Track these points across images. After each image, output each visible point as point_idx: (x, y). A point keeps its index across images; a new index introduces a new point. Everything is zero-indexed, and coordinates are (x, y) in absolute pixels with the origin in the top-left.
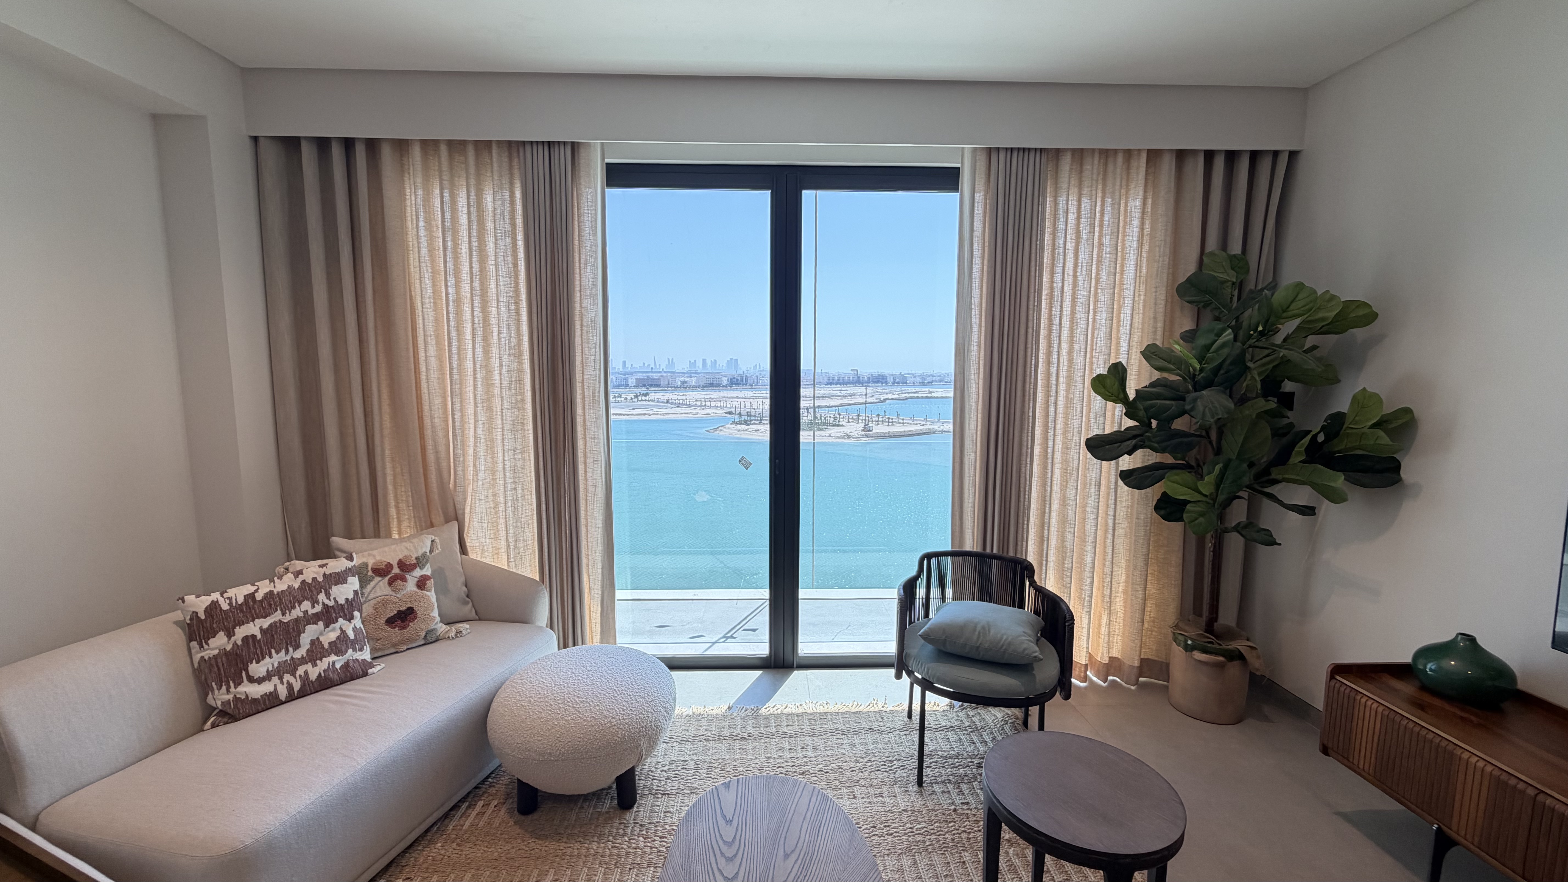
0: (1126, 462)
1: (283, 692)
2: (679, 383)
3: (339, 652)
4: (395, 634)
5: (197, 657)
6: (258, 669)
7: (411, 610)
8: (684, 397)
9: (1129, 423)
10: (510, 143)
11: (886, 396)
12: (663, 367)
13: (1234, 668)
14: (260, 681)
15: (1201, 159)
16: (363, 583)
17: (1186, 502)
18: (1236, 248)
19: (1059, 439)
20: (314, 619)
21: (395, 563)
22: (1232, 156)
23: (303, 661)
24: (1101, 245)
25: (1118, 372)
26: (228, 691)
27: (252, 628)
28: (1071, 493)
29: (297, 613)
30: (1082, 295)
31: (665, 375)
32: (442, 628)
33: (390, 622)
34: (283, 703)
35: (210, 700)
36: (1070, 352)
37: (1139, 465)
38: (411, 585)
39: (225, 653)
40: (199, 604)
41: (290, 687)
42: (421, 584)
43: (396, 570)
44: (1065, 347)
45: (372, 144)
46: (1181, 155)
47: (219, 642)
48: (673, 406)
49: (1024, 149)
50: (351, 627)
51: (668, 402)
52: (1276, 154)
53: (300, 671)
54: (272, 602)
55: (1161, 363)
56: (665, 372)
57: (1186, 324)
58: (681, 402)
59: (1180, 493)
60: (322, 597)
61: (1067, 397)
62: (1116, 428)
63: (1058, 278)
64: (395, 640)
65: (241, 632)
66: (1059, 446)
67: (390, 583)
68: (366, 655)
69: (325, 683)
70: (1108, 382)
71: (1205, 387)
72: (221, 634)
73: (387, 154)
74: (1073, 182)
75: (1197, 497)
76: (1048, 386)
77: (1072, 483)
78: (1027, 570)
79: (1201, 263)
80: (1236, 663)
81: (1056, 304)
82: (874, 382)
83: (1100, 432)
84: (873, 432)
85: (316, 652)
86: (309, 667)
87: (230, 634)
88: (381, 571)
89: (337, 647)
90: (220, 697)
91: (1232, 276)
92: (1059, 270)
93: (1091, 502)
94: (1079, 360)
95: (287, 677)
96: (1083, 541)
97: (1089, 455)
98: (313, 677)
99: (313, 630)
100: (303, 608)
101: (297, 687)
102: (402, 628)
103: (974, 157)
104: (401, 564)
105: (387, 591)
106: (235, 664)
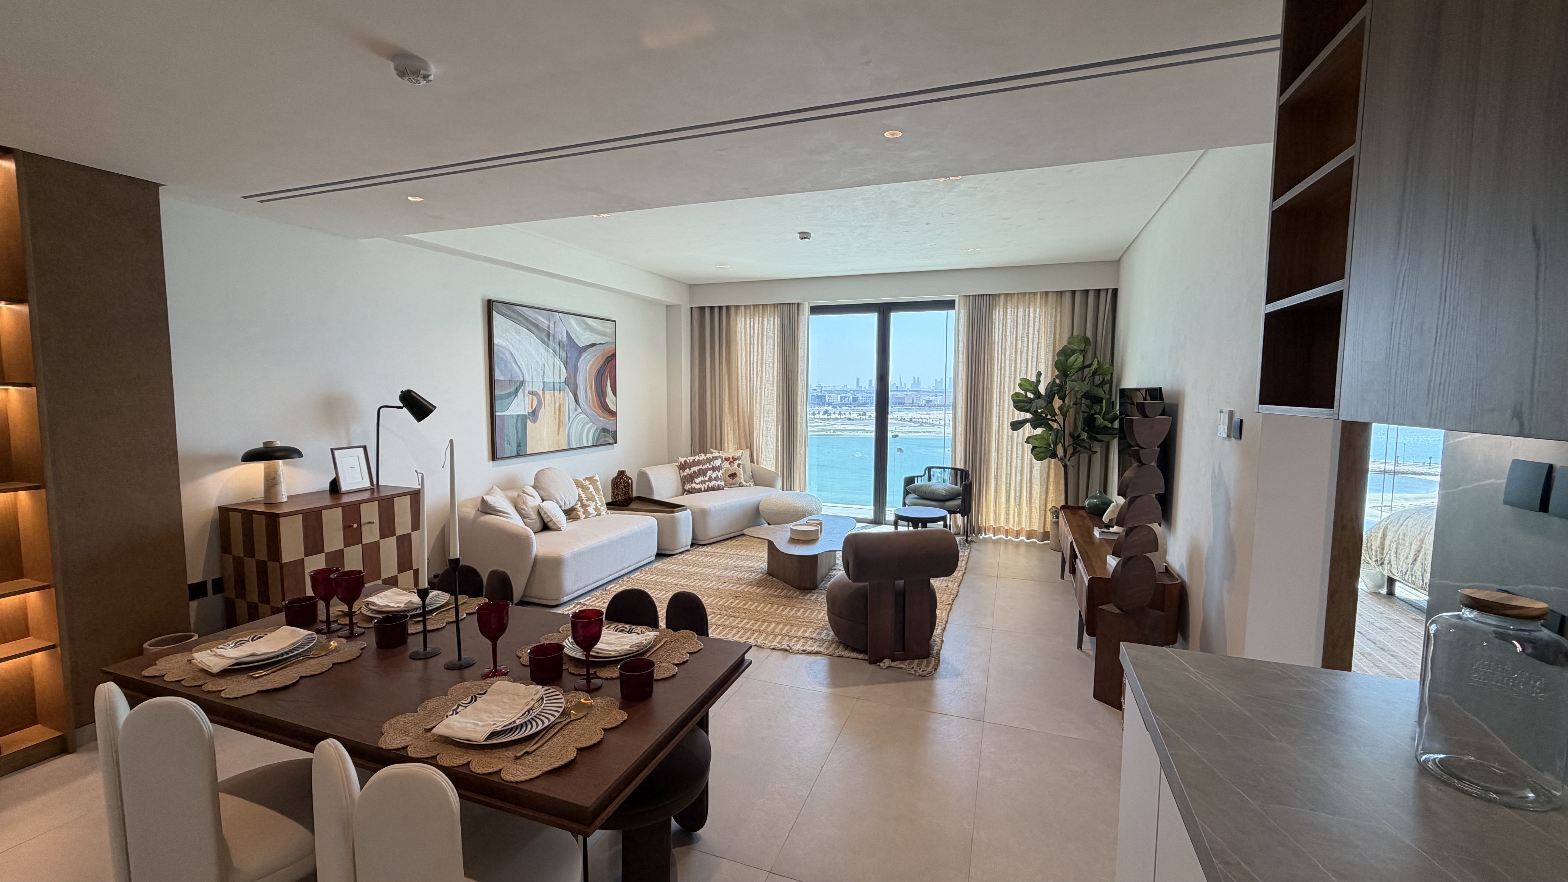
1: (703, 489)
2: (924, 401)
3: (717, 481)
4: (731, 481)
5: (682, 475)
6: (697, 480)
7: (735, 474)
8: (927, 416)
9: (1027, 416)
10: (774, 305)
12: (909, 387)
14: (697, 484)
15: (1069, 294)
16: (723, 462)
17: (1042, 446)
20: (710, 469)
21: (731, 457)
22: (1085, 292)
23: (707, 481)
27: (695, 469)
29: (706, 466)
31: (910, 393)
32: (744, 483)
33: (729, 476)
34: (702, 492)
35: (685, 487)
38: (736, 466)
39: (688, 474)
40: (682, 460)
41: (704, 487)
42: (739, 465)
43: (731, 460)
45: (728, 307)
46: (1060, 293)
47: (687, 471)
48: (916, 425)
49: (981, 295)
50: (720, 474)
51: (911, 420)
52: (1107, 290)
53: (707, 483)
54: (699, 463)
56: (910, 391)
58: (924, 420)
60: (712, 463)
62: (1022, 419)
64: (731, 483)
65: (693, 469)
67: (730, 463)
68: (723, 483)
69: (713, 489)
72: (688, 469)
73: (733, 310)
76: (998, 398)
83: (1015, 420)
85: (710, 480)
86: (709, 483)
87: (690, 470)
88: (727, 459)
89: (717, 478)
90: (688, 487)
94: (1011, 386)
95: (704, 485)
97: (1010, 430)
98: (710, 486)
99: (709, 473)
100: (707, 466)
101: (706, 488)
102: (733, 479)
103: (959, 296)
104: (733, 458)
105: (729, 466)
106: (691, 478)
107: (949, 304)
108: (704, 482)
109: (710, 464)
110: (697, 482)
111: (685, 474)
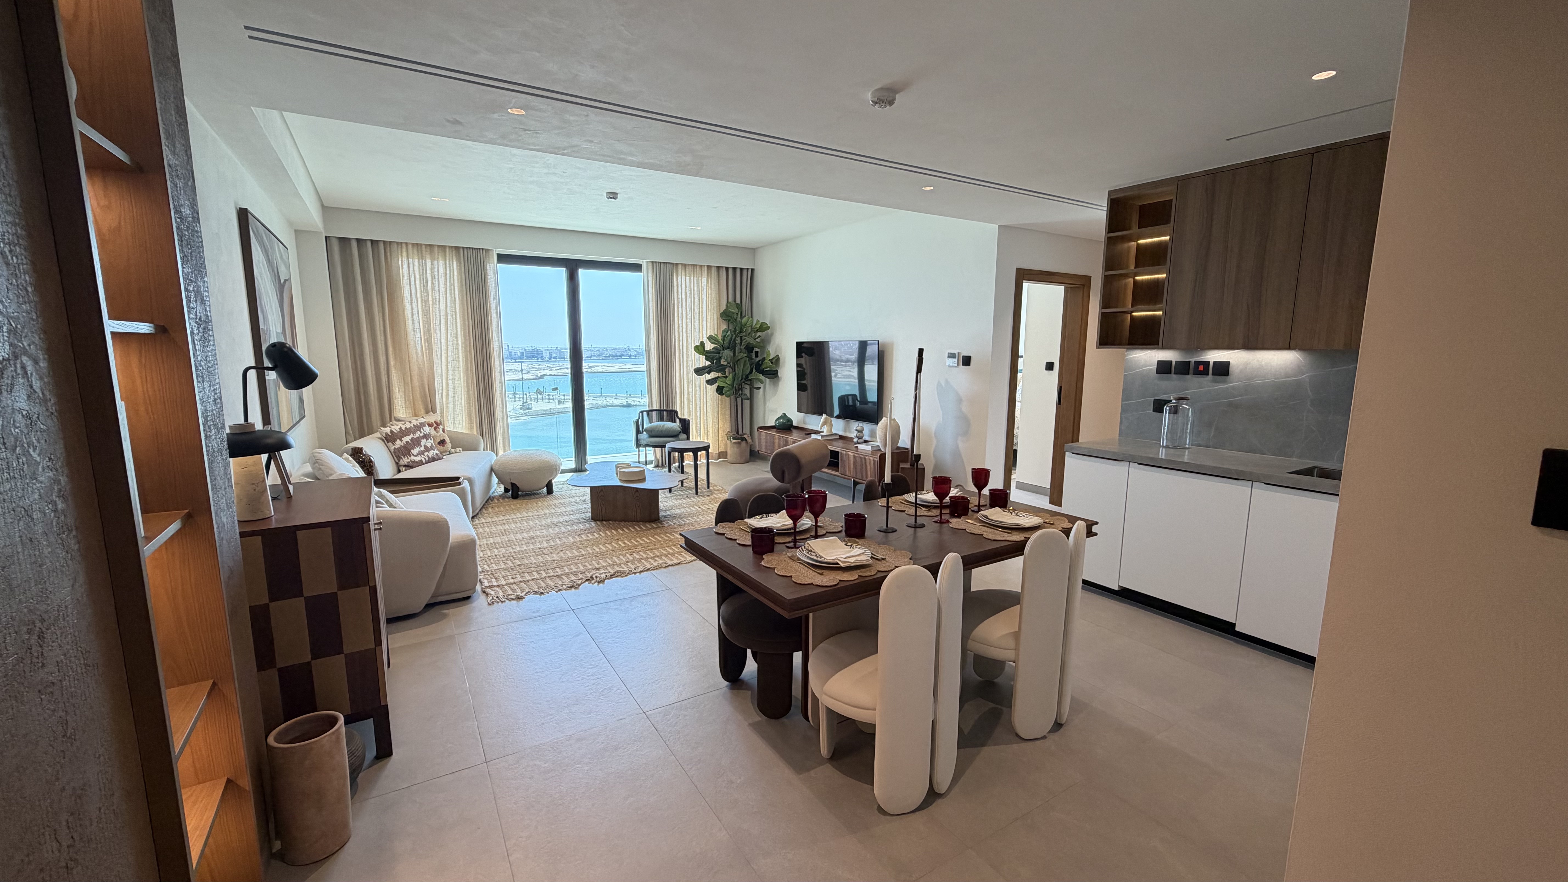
0: (709, 377)
3: (433, 450)
4: (442, 448)
5: (392, 448)
6: (413, 452)
7: (444, 440)
9: (708, 363)
11: (543, 372)
13: (744, 443)
14: (416, 456)
15: (724, 269)
16: (430, 428)
17: (724, 387)
18: (738, 301)
19: (685, 370)
20: (423, 437)
21: (434, 422)
22: (734, 269)
23: (425, 451)
24: (694, 298)
25: (702, 344)
26: (408, 459)
27: (406, 439)
28: (690, 390)
30: (689, 316)
32: (453, 450)
33: (439, 443)
34: (424, 464)
35: (401, 462)
36: (687, 337)
37: (713, 377)
38: (440, 431)
39: (402, 446)
41: (425, 459)
42: (443, 432)
43: (435, 425)
44: (685, 335)
45: (386, 243)
46: (718, 268)
47: (399, 443)
49: (665, 262)
50: (432, 442)
52: (748, 269)
54: (411, 430)
55: (713, 341)
57: (724, 327)
59: (722, 385)
60: (422, 430)
61: (687, 354)
62: (704, 365)
63: (680, 309)
64: (442, 451)
65: (404, 440)
66: (685, 372)
67: (435, 429)
69: (433, 459)
70: (700, 348)
71: (726, 349)
72: (398, 440)
73: (394, 247)
74: (683, 271)
75: (726, 385)
76: (680, 350)
77: (690, 386)
78: (676, 413)
79: (727, 306)
80: (744, 442)
81: (680, 319)
82: (528, 357)
83: (699, 367)
84: (534, 409)
85: (427, 449)
86: (427, 453)
87: (401, 441)
88: (431, 425)
89: (432, 447)
90: (405, 461)
91: (736, 311)
92: (680, 306)
93: (698, 393)
94: (689, 340)
95: (423, 456)
96: (696, 408)
97: (696, 375)
98: (430, 457)
99: (423, 442)
100: (418, 434)
101: (427, 459)
102: (443, 446)
103: (647, 262)
104: (436, 422)
105: (435, 432)
106: (406, 450)
107: (637, 267)
108: (421, 453)
109: (421, 432)
110: (415, 454)
111: (397, 447)
